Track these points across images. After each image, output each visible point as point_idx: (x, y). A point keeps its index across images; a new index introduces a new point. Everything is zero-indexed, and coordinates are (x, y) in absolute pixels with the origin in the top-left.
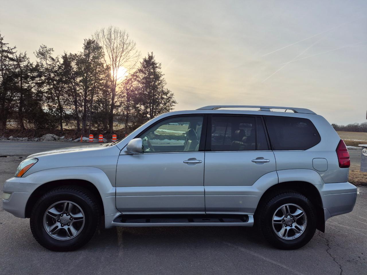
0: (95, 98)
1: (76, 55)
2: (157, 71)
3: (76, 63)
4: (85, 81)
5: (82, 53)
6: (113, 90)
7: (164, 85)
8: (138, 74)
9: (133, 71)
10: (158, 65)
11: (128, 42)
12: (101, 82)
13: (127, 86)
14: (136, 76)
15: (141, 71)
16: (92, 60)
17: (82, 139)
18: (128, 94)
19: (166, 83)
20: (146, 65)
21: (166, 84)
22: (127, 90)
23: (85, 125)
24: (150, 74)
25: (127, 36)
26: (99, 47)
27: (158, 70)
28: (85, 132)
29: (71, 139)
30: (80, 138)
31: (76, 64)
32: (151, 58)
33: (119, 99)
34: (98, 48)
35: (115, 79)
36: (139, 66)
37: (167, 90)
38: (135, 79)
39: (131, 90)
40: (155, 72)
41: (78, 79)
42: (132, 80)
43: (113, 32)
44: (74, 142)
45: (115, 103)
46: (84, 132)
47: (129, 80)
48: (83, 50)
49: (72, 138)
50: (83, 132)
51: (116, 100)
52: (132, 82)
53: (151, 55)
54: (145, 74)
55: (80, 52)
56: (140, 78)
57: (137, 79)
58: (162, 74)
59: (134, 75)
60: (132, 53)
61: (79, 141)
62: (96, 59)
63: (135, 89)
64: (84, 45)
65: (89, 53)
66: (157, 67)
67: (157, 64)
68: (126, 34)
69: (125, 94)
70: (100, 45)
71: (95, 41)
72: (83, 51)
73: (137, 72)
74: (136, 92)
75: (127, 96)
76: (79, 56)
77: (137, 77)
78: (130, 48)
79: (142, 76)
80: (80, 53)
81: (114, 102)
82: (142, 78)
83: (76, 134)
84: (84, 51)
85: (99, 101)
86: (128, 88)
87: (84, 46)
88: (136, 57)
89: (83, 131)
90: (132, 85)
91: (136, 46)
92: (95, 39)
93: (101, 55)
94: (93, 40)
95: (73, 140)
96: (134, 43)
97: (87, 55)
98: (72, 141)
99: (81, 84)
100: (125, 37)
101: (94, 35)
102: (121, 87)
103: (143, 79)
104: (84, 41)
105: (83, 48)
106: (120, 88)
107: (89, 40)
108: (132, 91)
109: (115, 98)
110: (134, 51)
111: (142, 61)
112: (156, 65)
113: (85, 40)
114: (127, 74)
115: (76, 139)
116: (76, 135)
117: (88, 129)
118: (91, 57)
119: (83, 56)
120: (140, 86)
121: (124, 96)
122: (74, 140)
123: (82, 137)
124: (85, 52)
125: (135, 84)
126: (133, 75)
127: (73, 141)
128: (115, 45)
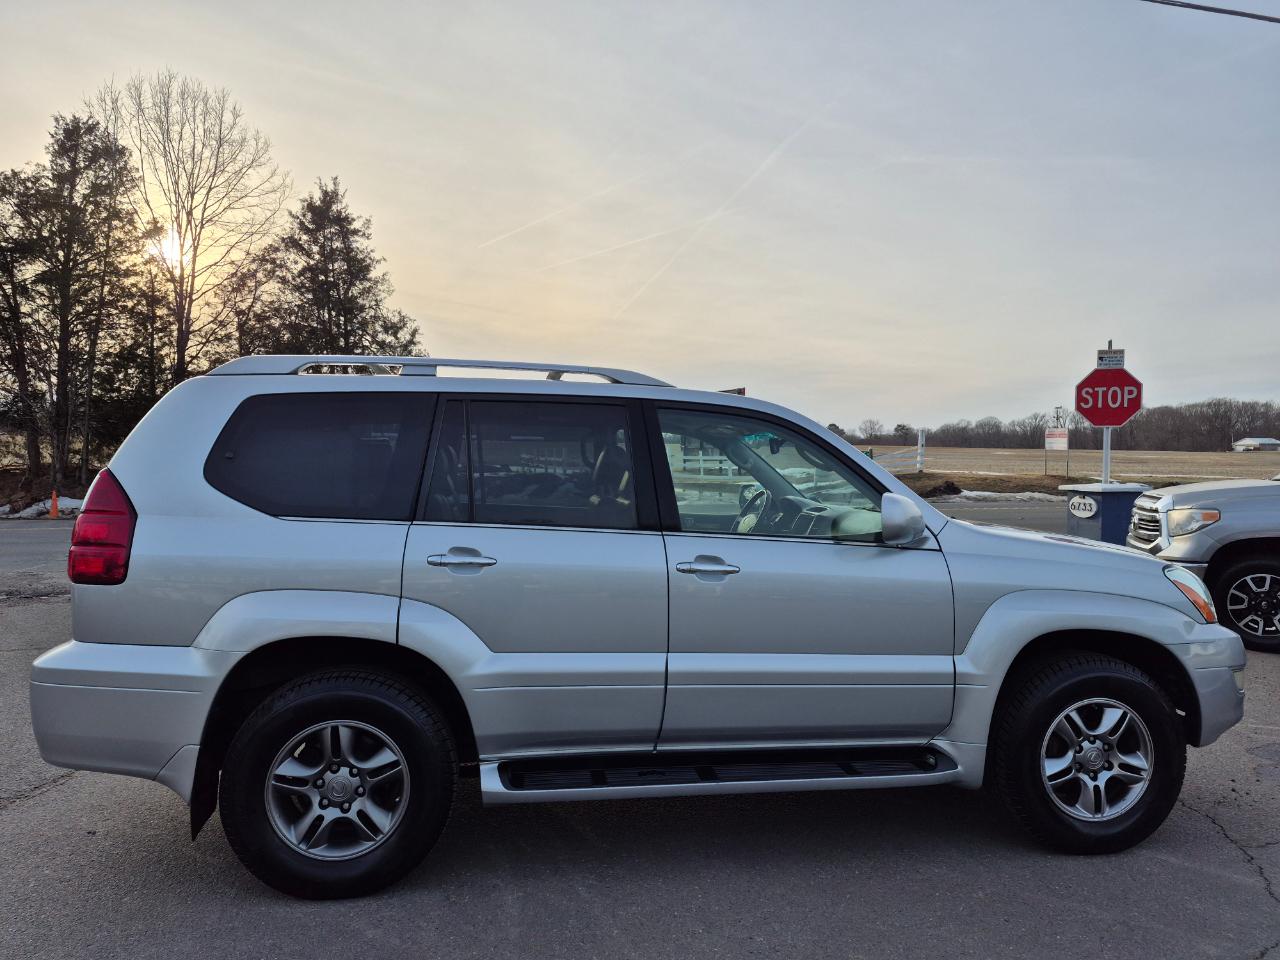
0: (107, 344)
1: (15, 174)
2: (358, 245)
3: (16, 205)
4: (57, 279)
5: (45, 169)
6: (181, 314)
7: (383, 295)
8: (280, 255)
9: (259, 245)
10: (356, 225)
11: (236, 135)
12: (128, 282)
13: (238, 299)
14: (273, 261)
15: (292, 243)
16: (85, 197)
17: (55, 506)
18: (241, 327)
19: (392, 289)
20: (313, 222)
21: (390, 292)
22: (239, 313)
23: (62, 451)
24: (329, 256)
25: (234, 114)
26: (117, 150)
27: (358, 243)
28: (65, 476)
29: (7, 508)
30: (49, 504)
31: (15, 211)
32: (330, 198)
33: (205, 349)
34: (112, 152)
35: (188, 271)
36: (284, 226)
37: (399, 313)
38: (270, 275)
39: (256, 315)
40: (348, 249)
41: (29, 271)
42: (260, 275)
43: (175, 95)
44: (19, 518)
45: (190, 362)
46: (59, 476)
47: (244, 278)
48: (49, 157)
49: (9, 503)
50: (55, 476)
51: (191, 351)
52: (259, 284)
53: (330, 188)
54: (309, 255)
55: (38, 165)
56: (288, 269)
57: (277, 273)
58: (378, 258)
59: (267, 260)
60: (253, 178)
61: (41, 514)
62: (104, 193)
63: (271, 310)
64: (53, 136)
65: (76, 172)
66: (355, 232)
67: (354, 220)
68: (229, 105)
69: (232, 329)
70: (122, 142)
71: (98, 123)
72: (46, 160)
73: (277, 250)
74: (276, 323)
75: (237, 334)
76: (28, 179)
77: (281, 266)
78: (244, 157)
79: (296, 263)
80: (34, 168)
81: (188, 359)
82: (295, 272)
83: (27, 486)
84: (52, 161)
85: (126, 357)
86: (244, 306)
87: (52, 141)
88: (274, 191)
89: (56, 473)
90: (258, 292)
91: (272, 152)
92: (99, 117)
93: (123, 178)
94: (90, 122)
95: (14, 510)
96: (262, 140)
97: (66, 179)
98: (11, 516)
99: (41, 288)
100: (228, 118)
101: (94, 102)
102: (216, 300)
103: (301, 273)
104: (55, 124)
105: (47, 148)
106: (208, 304)
107: (72, 121)
108: (260, 318)
109: (190, 343)
110: (265, 172)
111: (297, 208)
112: (350, 224)
113: (57, 120)
114: (237, 255)
115: (28, 505)
116: (28, 491)
117: (78, 467)
118: (82, 188)
119: (49, 183)
120: (292, 298)
121: (228, 337)
122: (17, 512)
123: (58, 496)
124: (56, 165)
125: (270, 290)
126: (263, 260)
127: (17, 515)
128: (187, 146)
